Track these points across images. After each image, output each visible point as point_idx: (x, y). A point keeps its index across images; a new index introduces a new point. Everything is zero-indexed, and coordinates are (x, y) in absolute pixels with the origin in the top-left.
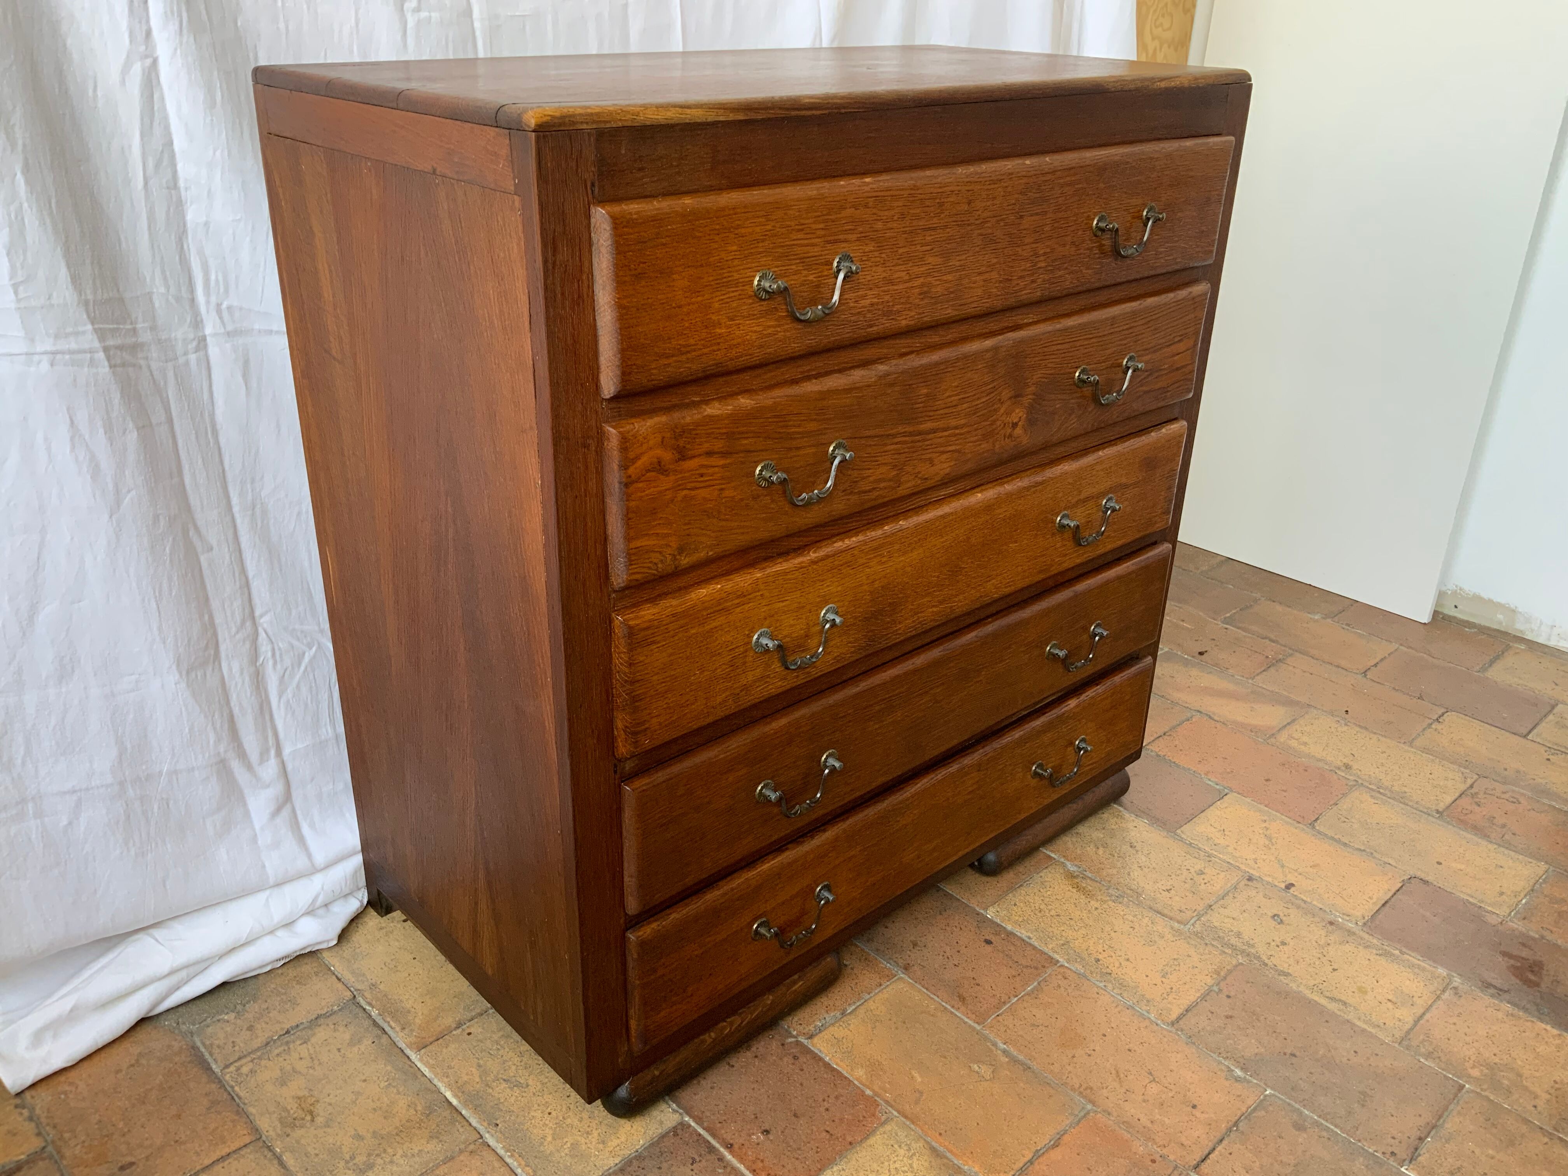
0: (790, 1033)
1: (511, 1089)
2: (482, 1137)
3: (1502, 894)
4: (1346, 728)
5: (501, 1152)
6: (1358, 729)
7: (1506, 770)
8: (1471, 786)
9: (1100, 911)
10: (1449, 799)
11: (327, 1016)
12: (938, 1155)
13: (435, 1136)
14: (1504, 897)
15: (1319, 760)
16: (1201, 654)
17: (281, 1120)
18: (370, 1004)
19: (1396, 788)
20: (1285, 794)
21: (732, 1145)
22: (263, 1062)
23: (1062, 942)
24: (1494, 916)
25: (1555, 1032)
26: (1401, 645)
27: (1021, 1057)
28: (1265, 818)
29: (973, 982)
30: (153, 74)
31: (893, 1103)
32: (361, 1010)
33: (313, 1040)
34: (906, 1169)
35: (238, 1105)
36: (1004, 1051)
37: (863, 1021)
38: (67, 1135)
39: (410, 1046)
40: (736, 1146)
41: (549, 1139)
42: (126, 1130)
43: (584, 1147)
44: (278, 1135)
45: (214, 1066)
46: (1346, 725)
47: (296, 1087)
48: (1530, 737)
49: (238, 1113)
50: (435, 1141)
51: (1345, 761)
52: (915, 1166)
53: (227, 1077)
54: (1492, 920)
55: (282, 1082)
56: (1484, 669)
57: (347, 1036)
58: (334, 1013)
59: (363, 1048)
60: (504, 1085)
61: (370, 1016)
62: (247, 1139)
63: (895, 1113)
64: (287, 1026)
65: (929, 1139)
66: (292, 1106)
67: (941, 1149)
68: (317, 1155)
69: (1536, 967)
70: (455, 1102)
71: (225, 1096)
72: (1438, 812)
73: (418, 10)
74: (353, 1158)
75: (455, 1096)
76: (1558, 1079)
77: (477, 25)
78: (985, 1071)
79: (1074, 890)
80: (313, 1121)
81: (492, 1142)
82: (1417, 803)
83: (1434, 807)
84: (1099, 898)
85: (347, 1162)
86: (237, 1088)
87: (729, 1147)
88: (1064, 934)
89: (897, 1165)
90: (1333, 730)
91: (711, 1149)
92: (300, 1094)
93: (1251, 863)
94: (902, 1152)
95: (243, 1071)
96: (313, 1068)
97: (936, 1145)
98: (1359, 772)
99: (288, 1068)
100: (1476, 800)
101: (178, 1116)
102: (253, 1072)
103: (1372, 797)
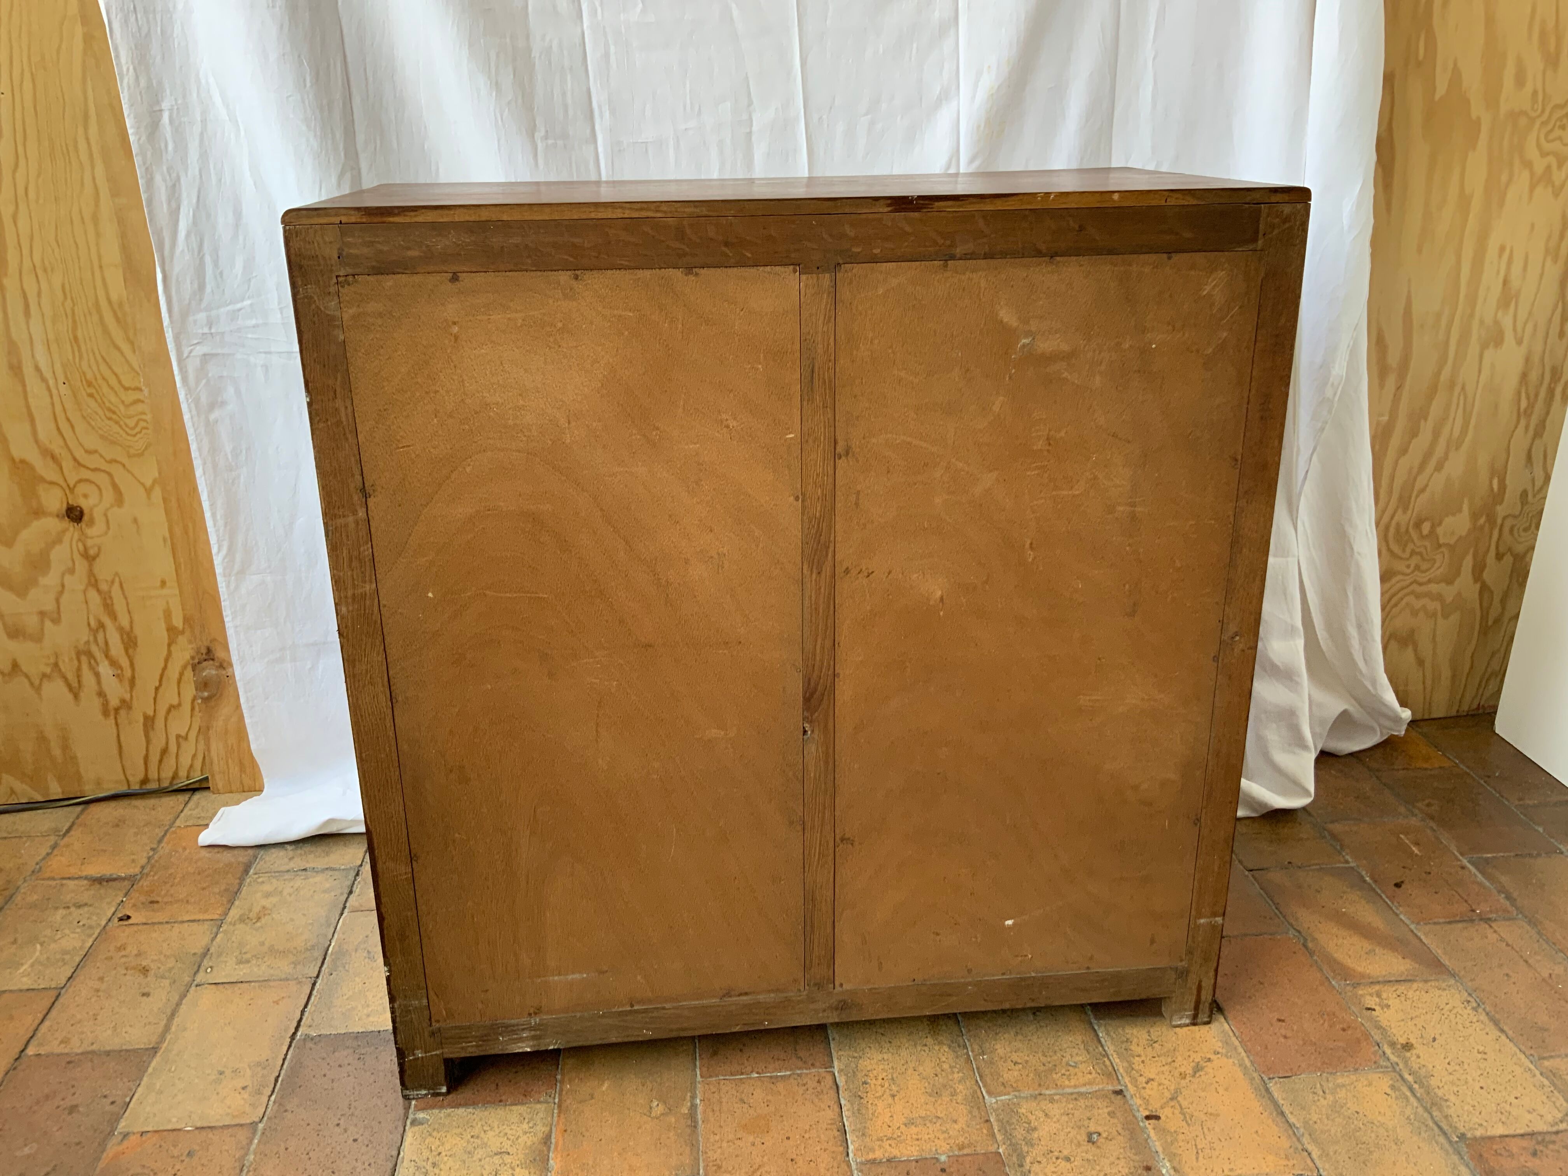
1: (364, 958)
2: (317, 976)
4: (1470, 1012)
5: (314, 992)
6: (1484, 1018)
8: (1557, 1133)
10: (1499, 1130)
11: (333, 870)
12: (546, 1143)
13: (296, 964)
15: (1379, 1028)
17: (242, 915)
19: (1440, 1093)
20: (1283, 1040)
22: (273, 880)
27: (700, 1116)
28: (1223, 1052)
31: (564, 1093)
33: (311, 880)
34: (512, 1138)
35: (234, 898)
36: (693, 1107)
39: (349, 908)
41: (345, 997)
43: (355, 1012)
44: (231, 923)
45: (251, 870)
46: (1474, 1009)
47: (270, 901)
49: (229, 901)
50: (292, 966)
51: (1413, 1041)
52: (520, 1140)
53: (249, 880)
55: (267, 895)
57: (327, 885)
58: (338, 870)
59: (326, 896)
60: (365, 954)
61: (354, 881)
62: (216, 917)
63: (557, 1100)
64: (308, 866)
65: (554, 1130)
66: (256, 910)
67: (553, 1141)
70: (330, 951)
71: (236, 889)
72: (1462, 1136)
74: (245, 953)
78: (659, 1110)
80: (255, 923)
81: (318, 983)
82: (1446, 1117)
83: (1462, 1130)
86: (245, 888)
89: (509, 1132)
90: (1448, 1007)
92: (268, 906)
93: (1143, 1080)
94: (525, 1126)
95: (260, 880)
96: (290, 895)
97: (553, 1136)
98: (1414, 1058)
99: (280, 889)
100: (1539, 1148)
101: (204, 889)
102: (263, 882)
103: (1392, 1087)
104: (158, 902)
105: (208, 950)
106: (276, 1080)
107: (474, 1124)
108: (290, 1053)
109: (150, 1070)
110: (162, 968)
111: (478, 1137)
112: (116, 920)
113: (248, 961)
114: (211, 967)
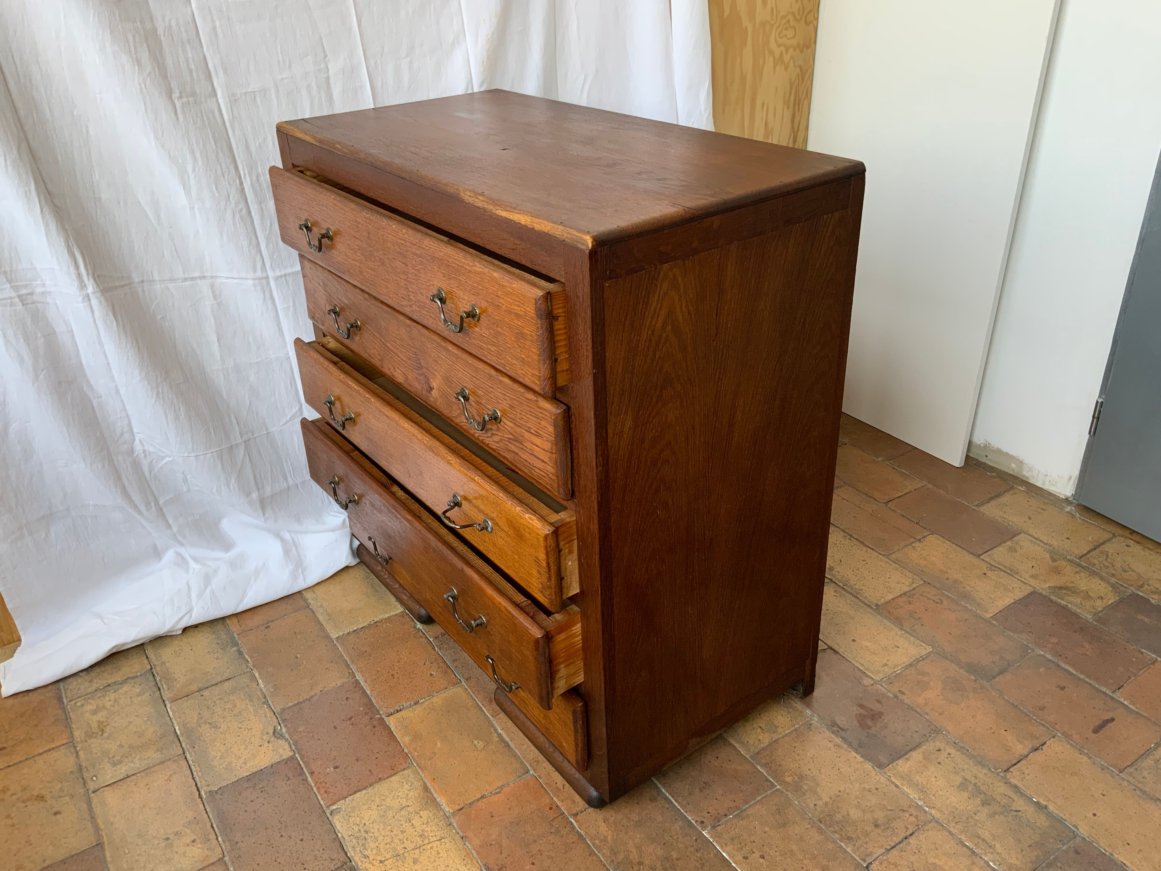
1: (210, 728)
2: (184, 753)
3: (886, 665)
4: (848, 541)
5: (190, 762)
6: (856, 542)
7: (948, 579)
8: (914, 589)
10: (890, 597)
11: (133, 678)
12: (427, 791)
13: (160, 750)
14: (886, 667)
17: (86, 733)
18: (157, 674)
19: (857, 587)
21: (314, 772)
22: (90, 701)
24: (870, 680)
25: (861, 759)
26: (929, 483)
27: (507, 739)
31: (416, 758)
32: (152, 676)
33: (120, 691)
34: (403, 796)
35: (68, 723)
36: (499, 735)
37: (425, 709)
39: (168, 700)
40: (316, 773)
41: (218, 758)
43: (234, 764)
44: (82, 741)
45: (65, 700)
47: (101, 716)
48: (982, 557)
49: (66, 727)
50: (159, 753)
51: (832, 565)
52: (409, 795)
53: (69, 707)
54: (867, 682)
55: (95, 712)
56: (982, 504)
57: (138, 690)
58: (137, 677)
59: (143, 698)
60: (208, 726)
61: (155, 680)
62: (65, 741)
63: (415, 764)
64: (109, 682)
65: (426, 781)
66: (95, 725)
67: (430, 787)
68: (96, 753)
69: (876, 716)
70: (178, 732)
71: (64, 717)
72: (877, 605)
75: (179, 729)
76: (842, 789)
78: (480, 744)
80: (102, 735)
81: (188, 757)
82: (866, 598)
83: (876, 602)
85: (110, 759)
86: (71, 714)
87: (312, 773)
89: (400, 794)
90: (838, 542)
91: (302, 773)
92: (101, 720)
94: (407, 787)
95: (79, 704)
96: (113, 706)
97: (428, 785)
98: (837, 573)
99: (101, 705)
100: (911, 599)
101: (36, 725)
102: (82, 705)
103: (836, 591)
105: (80, 766)
106: (213, 827)
107: (373, 798)
108: (207, 807)
109: (109, 859)
110: (53, 791)
111: (382, 805)
113: (121, 762)
114: (94, 776)
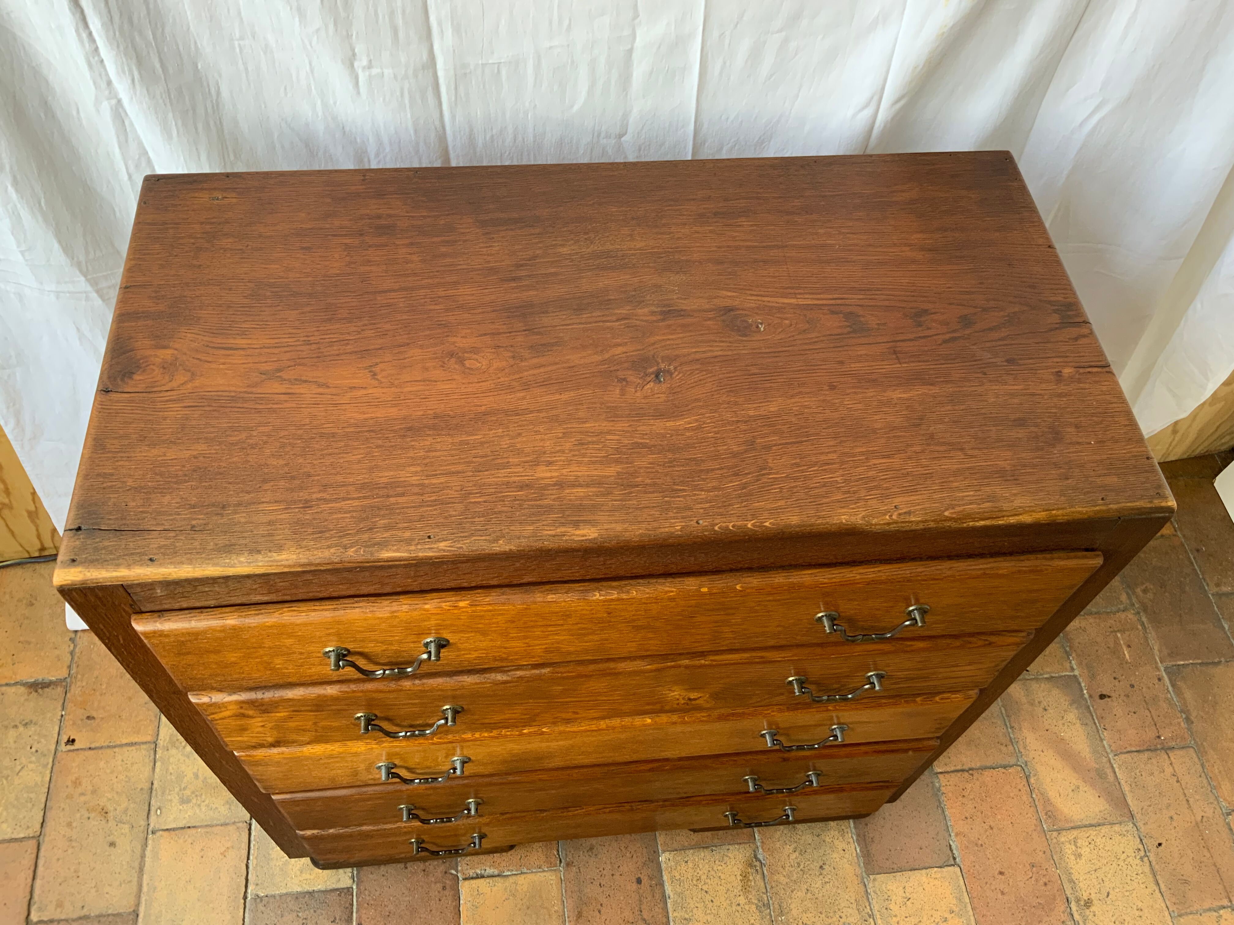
0: (457, 867)
4: (1138, 861)
6: (1147, 869)
9: (739, 908)
15: (1071, 881)
16: (1102, 697)
20: (1000, 896)
23: (687, 916)
28: (956, 909)
29: (599, 907)
30: (120, 110)
37: (506, 889)
38: (79, 676)
42: (104, 691)
44: (164, 747)
46: (1142, 859)
51: (1093, 896)
62: (149, 739)
68: (171, 774)
73: (370, 66)
74: (184, 789)
77: (441, 74)
79: (739, 878)
84: (750, 896)
85: (180, 790)
88: (695, 910)
90: (1123, 857)
91: (350, 919)
98: (1091, 916)
104: (94, 718)
105: (152, 784)
110: (118, 808)
112: (64, 745)
113: (188, 801)
114: (159, 808)
